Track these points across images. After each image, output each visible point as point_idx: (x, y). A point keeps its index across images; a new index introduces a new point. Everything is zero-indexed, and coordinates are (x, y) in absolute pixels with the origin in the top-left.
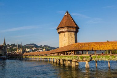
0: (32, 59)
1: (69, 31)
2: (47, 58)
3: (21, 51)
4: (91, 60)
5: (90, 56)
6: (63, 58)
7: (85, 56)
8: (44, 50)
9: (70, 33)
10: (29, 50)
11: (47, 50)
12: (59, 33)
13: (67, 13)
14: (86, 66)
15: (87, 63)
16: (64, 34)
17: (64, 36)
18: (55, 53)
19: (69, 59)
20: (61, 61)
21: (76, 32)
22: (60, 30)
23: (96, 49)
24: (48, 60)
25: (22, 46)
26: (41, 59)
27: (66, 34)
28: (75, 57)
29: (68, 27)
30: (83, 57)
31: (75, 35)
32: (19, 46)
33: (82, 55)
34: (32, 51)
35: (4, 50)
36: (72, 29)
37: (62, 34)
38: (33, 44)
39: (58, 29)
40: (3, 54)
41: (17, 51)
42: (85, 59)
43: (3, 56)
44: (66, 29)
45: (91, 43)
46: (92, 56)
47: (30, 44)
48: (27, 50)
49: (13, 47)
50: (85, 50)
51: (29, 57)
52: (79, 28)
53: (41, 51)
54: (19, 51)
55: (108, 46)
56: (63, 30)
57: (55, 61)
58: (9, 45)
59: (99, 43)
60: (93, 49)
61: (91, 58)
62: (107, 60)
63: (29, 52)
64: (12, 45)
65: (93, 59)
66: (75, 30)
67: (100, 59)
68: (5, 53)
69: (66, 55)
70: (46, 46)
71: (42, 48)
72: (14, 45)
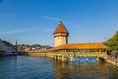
0: (36, 55)
1: (61, 36)
2: (46, 55)
3: (29, 49)
4: (74, 56)
5: (74, 53)
6: (56, 55)
7: (70, 53)
8: (45, 49)
9: (63, 37)
10: (34, 49)
11: (47, 49)
12: (55, 37)
13: (61, 23)
14: (71, 60)
15: (72, 58)
16: (59, 38)
17: (59, 39)
18: (51, 51)
19: (60, 55)
20: (55, 57)
21: (67, 36)
22: (56, 35)
23: (78, 48)
24: (47, 56)
25: (29, 46)
26: (42, 55)
27: (60, 37)
28: (64, 54)
29: (61, 33)
30: (69, 54)
31: (66, 38)
32: (27, 46)
33: (69, 53)
34: (37, 49)
35: (16, 49)
36: (64, 34)
37: (57, 38)
38: (37, 45)
39: (54, 34)
40: (15, 52)
41: (26, 49)
42: (70, 55)
43: (15, 53)
44: (60, 34)
45: (75, 44)
46: (76, 53)
47: (36, 45)
48: (33, 49)
49: (23, 47)
50: (71, 49)
51: (34, 54)
52: (69, 34)
53: (43, 49)
54: (27, 49)
55: (87, 46)
56: (58, 35)
57: (51, 57)
58: (20, 45)
59: (81, 44)
60: (76, 48)
61: (75, 55)
62: (85, 56)
63: (34, 50)
64: (22, 45)
65: (76, 56)
66: (66, 35)
67: (81, 56)
68: (17, 51)
69: (58, 53)
70: (46, 46)
71: (44, 47)
72: (23, 45)
